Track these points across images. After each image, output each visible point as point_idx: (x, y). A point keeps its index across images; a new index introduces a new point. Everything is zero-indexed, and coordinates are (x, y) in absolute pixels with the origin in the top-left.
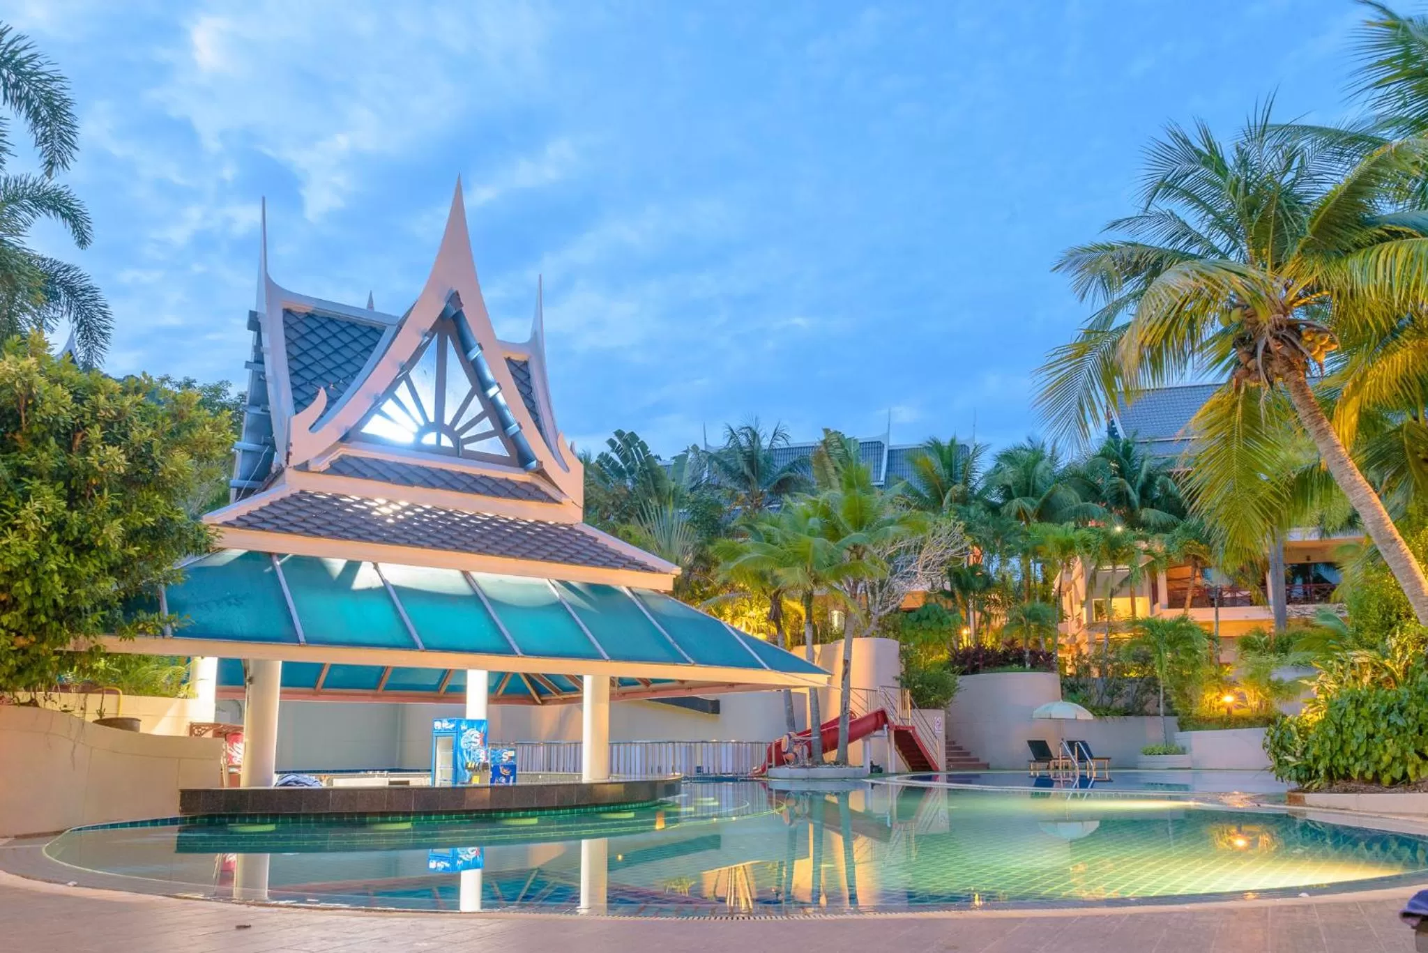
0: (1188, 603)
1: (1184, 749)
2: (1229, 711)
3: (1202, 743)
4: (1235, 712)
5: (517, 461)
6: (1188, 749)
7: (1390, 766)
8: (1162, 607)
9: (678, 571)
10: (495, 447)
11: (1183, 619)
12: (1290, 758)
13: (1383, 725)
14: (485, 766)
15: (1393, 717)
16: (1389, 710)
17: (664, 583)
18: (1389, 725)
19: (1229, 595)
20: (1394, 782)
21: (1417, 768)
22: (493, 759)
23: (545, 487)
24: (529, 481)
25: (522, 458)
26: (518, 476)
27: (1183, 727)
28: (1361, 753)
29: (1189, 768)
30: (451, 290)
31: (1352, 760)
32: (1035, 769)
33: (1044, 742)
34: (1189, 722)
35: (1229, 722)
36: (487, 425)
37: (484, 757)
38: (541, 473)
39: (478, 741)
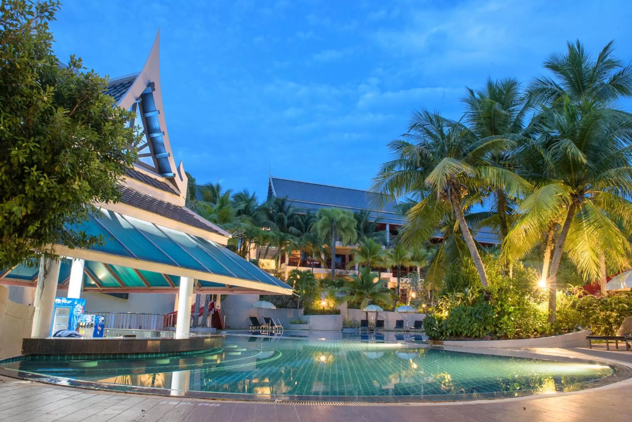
0: (299, 265)
1: (307, 322)
2: (324, 308)
3: (314, 320)
4: (326, 308)
5: (157, 171)
6: (308, 322)
7: (475, 332)
8: (286, 265)
9: (231, 236)
10: (150, 161)
11: (309, 271)
12: (434, 328)
13: (474, 318)
14: (92, 325)
15: (477, 316)
16: (476, 314)
17: (224, 241)
18: (475, 318)
19: (309, 263)
20: (476, 337)
21: (483, 333)
22: (95, 321)
23: (171, 186)
24: (164, 182)
25: (162, 169)
26: (161, 179)
27: (306, 313)
28: (467, 328)
29: (308, 330)
30: (149, 81)
31: (463, 330)
32: (252, 329)
33: (256, 318)
34: (309, 312)
35: (323, 312)
36: (147, 150)
37: (90, 320)
38: (172, 180)
39: (81, 311)
